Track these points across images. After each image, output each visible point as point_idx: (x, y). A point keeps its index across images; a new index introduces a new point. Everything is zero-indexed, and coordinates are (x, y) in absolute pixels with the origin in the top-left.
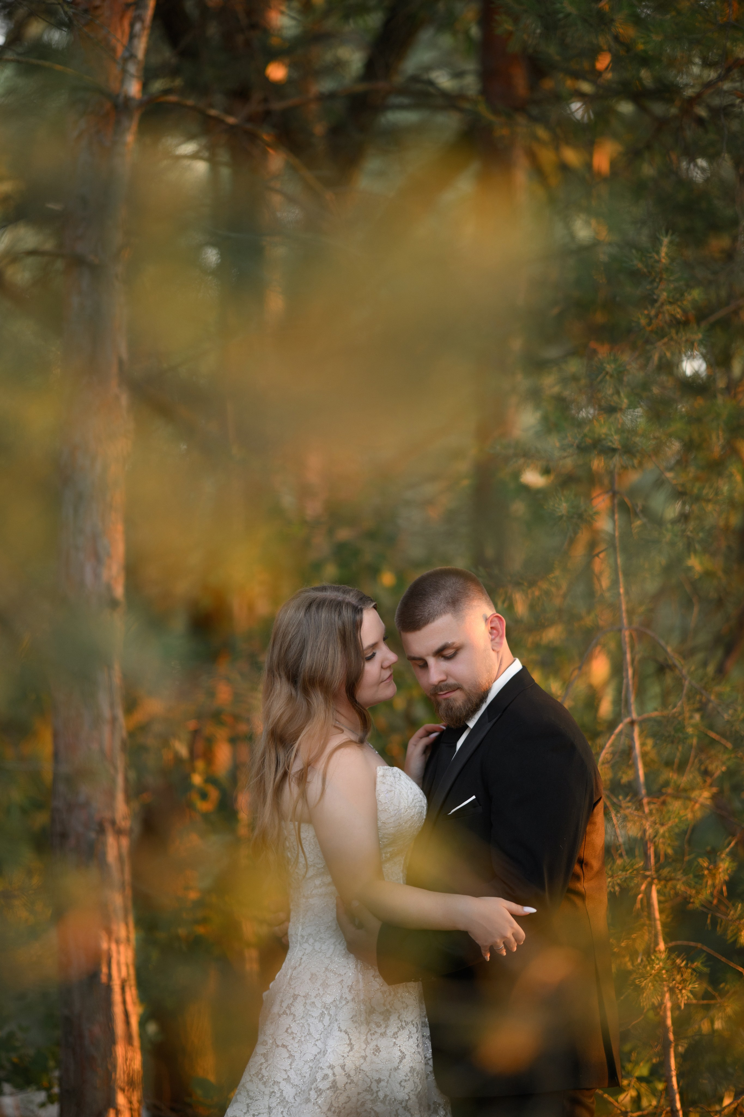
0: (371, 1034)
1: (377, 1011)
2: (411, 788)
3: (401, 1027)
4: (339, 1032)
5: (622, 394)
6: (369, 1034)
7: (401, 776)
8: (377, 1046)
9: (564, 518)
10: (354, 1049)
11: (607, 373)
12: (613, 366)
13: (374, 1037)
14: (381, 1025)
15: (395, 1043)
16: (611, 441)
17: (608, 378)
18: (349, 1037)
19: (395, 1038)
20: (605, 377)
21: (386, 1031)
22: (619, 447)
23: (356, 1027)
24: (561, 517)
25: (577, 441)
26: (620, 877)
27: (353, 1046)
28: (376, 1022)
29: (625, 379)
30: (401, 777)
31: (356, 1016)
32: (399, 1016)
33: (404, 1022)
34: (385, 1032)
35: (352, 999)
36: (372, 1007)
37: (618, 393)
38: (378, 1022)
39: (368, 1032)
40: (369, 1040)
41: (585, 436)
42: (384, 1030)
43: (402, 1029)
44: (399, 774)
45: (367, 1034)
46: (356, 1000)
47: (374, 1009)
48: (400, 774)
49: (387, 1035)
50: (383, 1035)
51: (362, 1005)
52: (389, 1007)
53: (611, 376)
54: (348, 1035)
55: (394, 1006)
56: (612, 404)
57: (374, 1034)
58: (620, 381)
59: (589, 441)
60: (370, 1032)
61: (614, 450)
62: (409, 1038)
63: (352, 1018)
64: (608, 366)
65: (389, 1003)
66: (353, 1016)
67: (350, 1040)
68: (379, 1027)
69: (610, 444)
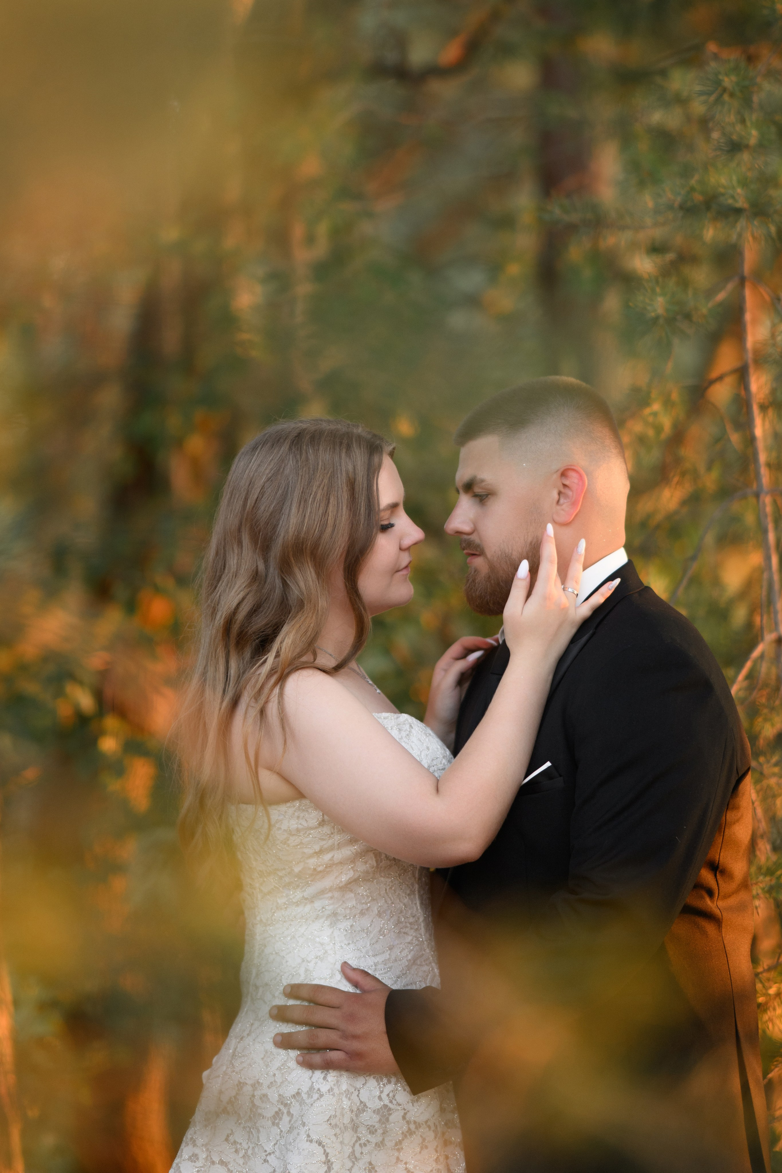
0: (360, 1145)
1: (370, 1108)
2: (428, 748)
3: (407, 1132)
4: (308, 1143)
5: (748, 123)
6: (357, 1145)
7: (412, 728)
8: (370, 1163)
9: (661, 321)
10: (333, 1169)
11: (725, 90)
12: (734, 78)
13: (365, 1150)
14: (376, 1131)
15: (398, 1159)
16: (733, 197)
17: (726, 97)
18: (325, 1151)
19: (399, 1150)
20: (721, 95)
21: (383, 1139)
22: (746, 205)
23: (335, 1135)
24: (655, 320)
25: (679, 199)
26: (761, 885)
27: (332, 1164)
28: (368, 1125)
29: (755, 99)
30: (413, 730)
31: (335, 1116)
32: (405, 1114)
33: (412, 1123)
34: (382, 1142)
35: (329, 1090)
36: (361, 1102)
37: (743, 121)
38: (371, 1126)
39: (356, 1141)
40: (358, 1154)
41: (692, 189)
42: (381, 1139)
43: (410, 1136)
44: (409, 725)
45: (354, 1145)
46: (336, 1091)
47: (365, 1105)
48: (411, 726)
49: (386, 1145)
50: (379, 1147)
51: (344, 1099)
52: (387, 1102)
53: (732, 95)
54: (323, 1147)
55: (395, 1100)
56: (735, 137)
57: (365, 1145)
58: (747, 102)
59: (698, 198)
60: (359, 1142)
61: (738, 211)
62: (422, 1148)
63: (328, 1120)
64: (726, 79)
65: (388, 1095)
66: (330, 1117)
67: (327, 1155)
68: (373, 1133)
69: (730, 201)
